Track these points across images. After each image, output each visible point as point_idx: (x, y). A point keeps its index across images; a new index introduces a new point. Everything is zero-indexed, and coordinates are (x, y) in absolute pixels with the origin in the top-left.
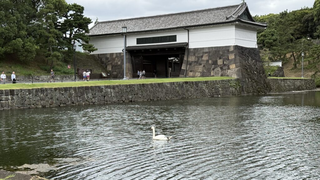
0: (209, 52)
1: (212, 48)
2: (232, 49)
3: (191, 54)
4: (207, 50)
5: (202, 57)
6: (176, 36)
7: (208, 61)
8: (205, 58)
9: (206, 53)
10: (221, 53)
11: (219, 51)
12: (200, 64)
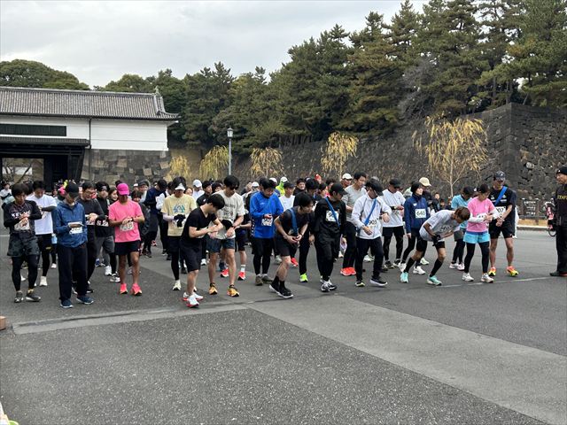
0: (128, 157)
1: (132, 151)
2: (164, 156)
3: (95, 157)
4: (124, 154)
5: (116, 163)
6: (65, 127)
7: (126, 169)
8: (122, 164)
9: (122, 157)
10: (147, 159)
11: (143, 157)
12: (116, 174)
